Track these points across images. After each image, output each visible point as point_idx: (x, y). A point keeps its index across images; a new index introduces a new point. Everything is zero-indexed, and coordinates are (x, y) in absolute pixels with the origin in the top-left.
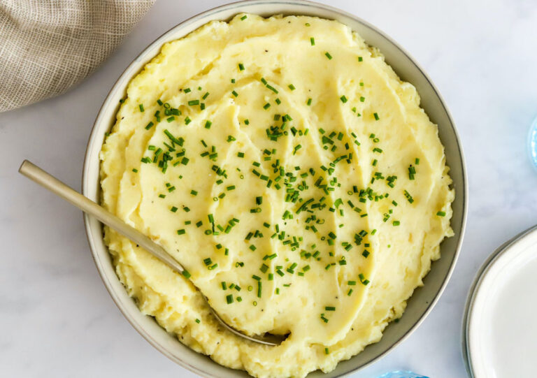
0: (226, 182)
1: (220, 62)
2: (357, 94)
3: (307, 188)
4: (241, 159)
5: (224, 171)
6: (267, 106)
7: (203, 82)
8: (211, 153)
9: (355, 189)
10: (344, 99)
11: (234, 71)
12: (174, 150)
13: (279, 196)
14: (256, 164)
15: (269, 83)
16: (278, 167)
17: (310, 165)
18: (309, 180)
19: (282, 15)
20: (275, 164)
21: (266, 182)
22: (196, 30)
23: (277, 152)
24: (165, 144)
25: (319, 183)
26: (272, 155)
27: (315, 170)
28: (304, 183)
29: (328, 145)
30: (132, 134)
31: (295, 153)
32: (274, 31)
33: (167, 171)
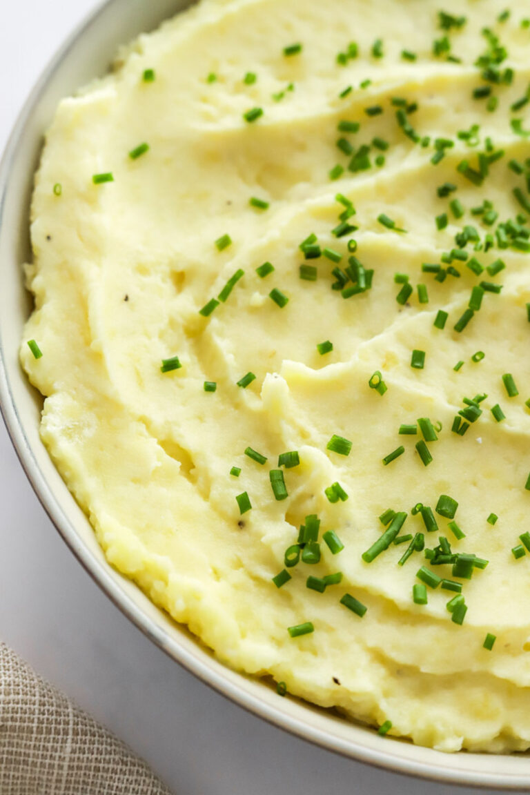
0: (495, 398)
1: (158, 418)
2: (237, 90)
3: (487, 205)
4: (428, 361)
5: (466, 402)
6: (278, 299)
7: (218, 466)
8: (419, 437)
9: (481, 94)
10: (253, 116)
11: (181, 387)
12: (420, 538)
13: (519, 267)
14: (441, 320)
15: (214, 293)
16: (444, 266)
17: (429, 193)
18: (468, 199)
19: (26, 266)
20: (435, 275)
21: (487, 297)
22: (65, 481)
23: (403, 272)
24: (402, 563)
25: (475, 174)
26: (413, 283)
27: (441, 184)
28: (477, 213)
29: (372, 157)
30: (380, 657)
31: (400, 230)
32: (73, 277)
33: (480, 556)
